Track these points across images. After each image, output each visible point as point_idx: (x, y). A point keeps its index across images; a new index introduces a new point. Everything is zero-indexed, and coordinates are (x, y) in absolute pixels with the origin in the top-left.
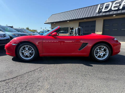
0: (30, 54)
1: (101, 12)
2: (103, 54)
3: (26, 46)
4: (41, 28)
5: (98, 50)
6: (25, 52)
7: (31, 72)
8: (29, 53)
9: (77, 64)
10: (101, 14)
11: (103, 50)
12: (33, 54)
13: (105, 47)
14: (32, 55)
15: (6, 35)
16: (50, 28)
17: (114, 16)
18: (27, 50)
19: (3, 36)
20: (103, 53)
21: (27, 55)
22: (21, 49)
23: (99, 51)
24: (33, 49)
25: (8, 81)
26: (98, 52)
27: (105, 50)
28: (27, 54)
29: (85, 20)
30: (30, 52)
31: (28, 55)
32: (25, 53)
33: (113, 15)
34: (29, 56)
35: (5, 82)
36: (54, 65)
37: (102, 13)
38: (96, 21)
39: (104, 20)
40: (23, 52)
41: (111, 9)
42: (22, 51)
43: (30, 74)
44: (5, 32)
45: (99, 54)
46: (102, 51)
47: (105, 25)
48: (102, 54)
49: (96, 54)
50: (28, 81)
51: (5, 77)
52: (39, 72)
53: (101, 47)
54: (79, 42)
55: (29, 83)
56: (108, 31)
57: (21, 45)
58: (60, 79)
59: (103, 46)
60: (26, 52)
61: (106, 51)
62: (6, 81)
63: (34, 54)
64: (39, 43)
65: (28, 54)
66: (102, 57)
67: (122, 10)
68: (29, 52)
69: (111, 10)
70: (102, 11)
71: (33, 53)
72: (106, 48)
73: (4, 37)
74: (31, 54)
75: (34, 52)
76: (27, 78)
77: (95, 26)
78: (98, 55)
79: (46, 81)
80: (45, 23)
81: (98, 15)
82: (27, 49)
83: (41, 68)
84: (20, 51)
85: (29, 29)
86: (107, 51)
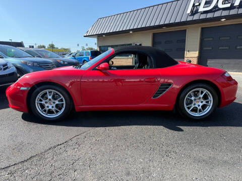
0: (57, 106)
1: (197, 12)
2: (201, 104)
3: (47, 91)
4: (78, 45)
5: (191, 97)
6: (46, 103)
7: (59, 146)
8: (54, 105)
9: (149, 127)
10: (196, 17)
11: (202, 96)
12: (62, 106)
13: (205, 91)
14: (60, 109)
15: (9, 65)
16: (96, 44)
17: (223, 20)
18: (50, 100)
19: (2, 67)
20: (202, 102)
21: (50, 109)
22: (38, 96)
23: (193, 98)
24: (62, 97)
25: (14, 168)
26: (191, 101)
27: (205, 97)
28: (50, 107)
29: (165, 29)
30: (57, 102)
31: (53, 109)
32: (46, 105)
33: (221, 17)
34: (55, 110)
35: (8, 171)
36: (104, 128)
37: (199, 14)
38: (185, 30)
39: (202, 29)
40: (42, 102)
41: (217, 5)
42: (41, 100)
43: (58, 152)
44: (6, 58)
45: (195, 104)
46: (200, 98)
47: (205, 39)
48: (199, 106)
49: (187, 105)
50: (53, 168)
51: (8, 158)
52: (74, 147)
53: (198, 91)
54: (155, 81)
55: (56, 173)
56: (210, 50)
57: (38, 89)
58: (117, 163)
59: (201, 89)
60: (49, 104)
61: (208, 99)
62: (10, 169)
63: (64, 106)
64: (71, 84)
65: (53, 107)
66: (200, 111)
67: (238, 8)
68: (54, 103)
69: (216, 8)
70: (198, 10)
71: (63, 104)
72: (209, 92)
73: (4, 69)
74: (59, 107)
75: (64, 102)
76: (52, 162)
77: (184, 41)
78: (191, 107)
79: (89, 168)
80: (85, 36)
81: (190, 19)
82: (50, 97)
83: (78, 137)
84: (36, 102)
85: (54, 48)
86: (211, 98)
